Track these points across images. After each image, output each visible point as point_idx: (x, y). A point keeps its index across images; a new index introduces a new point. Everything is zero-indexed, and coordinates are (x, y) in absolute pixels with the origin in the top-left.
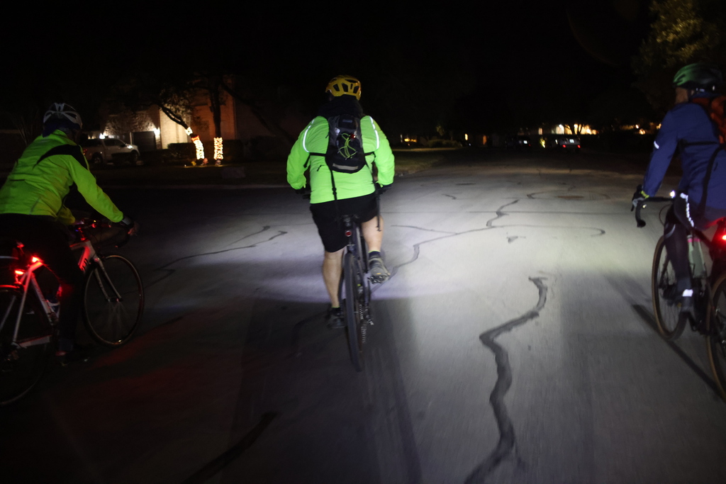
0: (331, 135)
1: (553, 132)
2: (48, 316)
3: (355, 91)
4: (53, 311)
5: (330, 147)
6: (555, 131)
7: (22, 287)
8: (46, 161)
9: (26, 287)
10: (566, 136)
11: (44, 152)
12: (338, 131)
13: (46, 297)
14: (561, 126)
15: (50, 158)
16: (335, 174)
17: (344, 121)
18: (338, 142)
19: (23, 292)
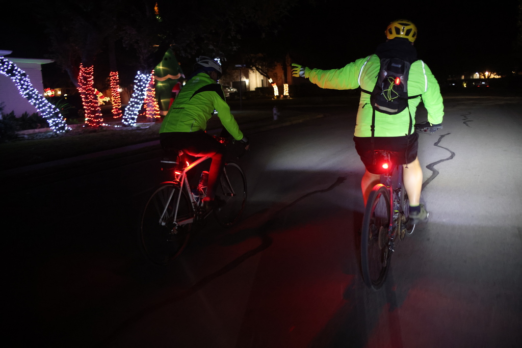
0: (380, 75)
1: (471, 77)
2: (193, 204)
3: (408, 33)
4: (195, 201)
5: (377, 87)
6: (473, 77)
7: (179, 183)
8: (197, 95)
9: (182, 183)
10: (480, 80)
11: (197, 89)
12: (386, 74)
13: (192, 191)
14: (477, 73)
15: (201, 93)
16: (377, 112)
17: (393, 65)
18: (383, 84)
19: (180, 187)
